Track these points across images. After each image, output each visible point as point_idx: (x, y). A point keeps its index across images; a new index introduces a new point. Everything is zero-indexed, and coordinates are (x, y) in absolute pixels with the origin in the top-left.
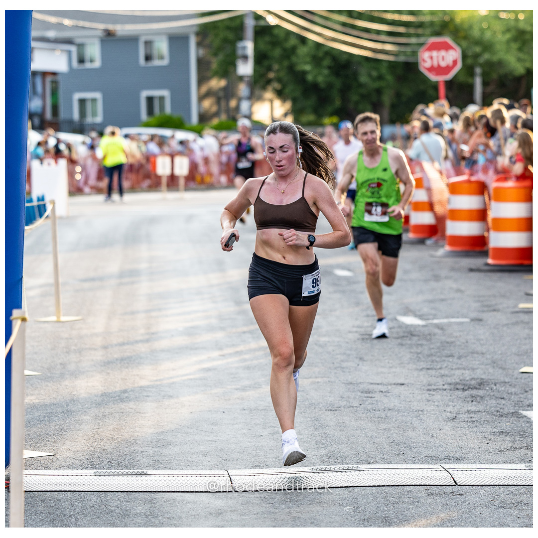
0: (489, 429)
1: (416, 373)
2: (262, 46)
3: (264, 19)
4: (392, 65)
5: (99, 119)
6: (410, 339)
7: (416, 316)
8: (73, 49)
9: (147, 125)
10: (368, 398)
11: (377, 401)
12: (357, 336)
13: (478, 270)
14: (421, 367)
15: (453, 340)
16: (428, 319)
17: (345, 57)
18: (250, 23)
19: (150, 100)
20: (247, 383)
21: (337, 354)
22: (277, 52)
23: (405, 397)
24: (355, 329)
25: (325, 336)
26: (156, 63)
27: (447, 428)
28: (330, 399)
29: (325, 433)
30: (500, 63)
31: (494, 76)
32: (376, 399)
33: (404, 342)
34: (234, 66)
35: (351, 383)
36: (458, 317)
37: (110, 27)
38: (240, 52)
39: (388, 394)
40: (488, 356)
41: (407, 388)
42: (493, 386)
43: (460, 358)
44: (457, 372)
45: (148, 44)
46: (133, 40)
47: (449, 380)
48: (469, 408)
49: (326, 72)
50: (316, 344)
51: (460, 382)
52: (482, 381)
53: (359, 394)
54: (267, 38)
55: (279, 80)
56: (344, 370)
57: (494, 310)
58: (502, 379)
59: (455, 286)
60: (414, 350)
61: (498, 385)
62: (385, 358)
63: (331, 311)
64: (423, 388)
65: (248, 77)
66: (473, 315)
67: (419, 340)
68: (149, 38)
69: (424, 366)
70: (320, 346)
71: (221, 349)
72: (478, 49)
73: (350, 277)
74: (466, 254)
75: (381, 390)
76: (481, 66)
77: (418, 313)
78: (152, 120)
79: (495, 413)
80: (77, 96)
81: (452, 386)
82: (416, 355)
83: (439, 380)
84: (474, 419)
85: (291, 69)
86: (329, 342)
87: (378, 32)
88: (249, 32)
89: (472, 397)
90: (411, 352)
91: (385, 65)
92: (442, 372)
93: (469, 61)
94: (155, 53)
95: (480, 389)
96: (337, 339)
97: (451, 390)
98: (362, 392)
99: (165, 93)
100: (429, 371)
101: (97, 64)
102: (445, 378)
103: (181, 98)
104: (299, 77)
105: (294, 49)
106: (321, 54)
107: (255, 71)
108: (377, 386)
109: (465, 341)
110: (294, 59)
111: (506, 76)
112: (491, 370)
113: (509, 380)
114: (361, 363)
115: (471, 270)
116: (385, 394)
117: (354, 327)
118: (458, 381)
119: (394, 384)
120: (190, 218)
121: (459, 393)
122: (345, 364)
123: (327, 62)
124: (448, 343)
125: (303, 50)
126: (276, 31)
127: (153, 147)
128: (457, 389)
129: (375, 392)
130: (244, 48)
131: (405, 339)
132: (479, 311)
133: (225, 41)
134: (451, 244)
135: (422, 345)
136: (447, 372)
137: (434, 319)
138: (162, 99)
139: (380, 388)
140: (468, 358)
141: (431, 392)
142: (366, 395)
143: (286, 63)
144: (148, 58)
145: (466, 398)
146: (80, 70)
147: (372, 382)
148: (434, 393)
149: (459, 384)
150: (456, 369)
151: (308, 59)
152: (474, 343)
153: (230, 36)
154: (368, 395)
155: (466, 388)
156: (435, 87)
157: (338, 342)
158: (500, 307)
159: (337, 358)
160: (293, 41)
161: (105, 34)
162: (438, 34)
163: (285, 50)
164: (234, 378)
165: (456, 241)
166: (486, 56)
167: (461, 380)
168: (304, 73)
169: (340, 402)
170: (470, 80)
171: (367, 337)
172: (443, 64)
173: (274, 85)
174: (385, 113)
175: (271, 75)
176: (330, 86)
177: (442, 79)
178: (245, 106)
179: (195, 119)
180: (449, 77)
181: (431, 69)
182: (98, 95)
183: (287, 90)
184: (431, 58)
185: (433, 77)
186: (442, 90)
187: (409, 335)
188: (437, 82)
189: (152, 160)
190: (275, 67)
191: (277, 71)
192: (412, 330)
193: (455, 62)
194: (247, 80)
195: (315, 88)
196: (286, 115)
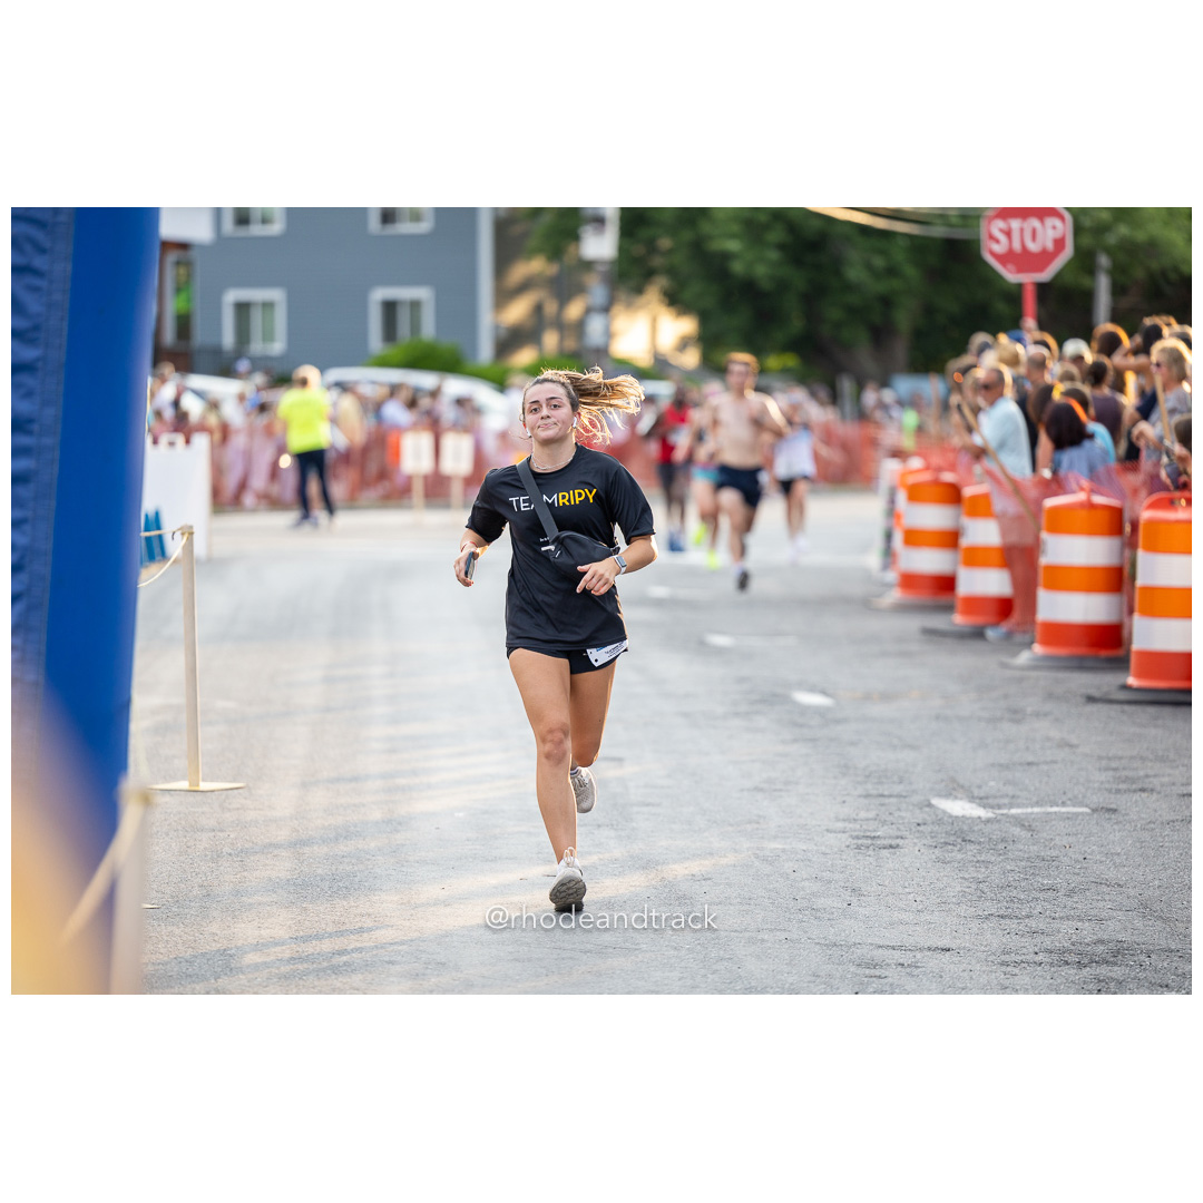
1: (975, 925)
4: (918, 246)
5: (278, 347)
6: (960, 851)
7: (972, 799)
9: (384, 363)
10: (871, 979)
11: (891, 985)
12: (845, 839)
13: (1106, 701)
14: (986, 913)
15: (1054, 854)
16: (999, 807)
17: (816, 223)
19: (390, 308)
21: (803, 880)
23: (952, 977)
24: (840, 825)
25: (775, 837)
26: (405, 228)
28: (790, 980)
30: (1153, 246)
31: (1139, 273)
32: (890, 980)
33: (948, 856)
34: (575, 237)
35: (835, 944)
36: (1064, 804)
39: (916, 972)
40: (1132, 892)
41: (956, 959)
42: (1143, 957)
43: (1071, 893)
44: (1067, 927)
47: (1048, 942)
49: (774, 255)
50: (757, 856)
51: (1073, 948)
52: (1119, 945)
53: (853, 969)
55: (671, 272)
56: (819, 914)
57: (1143, 790)
58: (1163, 944)
59: (1055, 734)
60: (971, 873)
61: (1153, 956)
62: (907, 890)
63: (787, 783)
64: (990, 959)
65: (605, 263)
66: (1097, 799)
67: (980, 852)
69: (993, 911)
70: (765, 860)
73: (828, 709)
74: (1080, 664)
75: (901, 961)
76: (1109, 251)
77: (976, 792)
78: (393, 352)
80: (232, 296)
81: (1055, 957)
82: (974, 886)
83: (1026, 941)
85: (698, 249)
86: (784, 851)
89: (1100, 981)
90: (963, 878)
91: (901, 242)
92: (1033, 924)
93: (1087, 241)
95: (1115, 964)
96: (804, 846)
97: (1052, 964)
98: (859, 965)
99: (422, 293)
100: (1003, 921)
101: (278, 227)
102: (1039, 939)
103: (459, 308)
104: (714, 267)
106: (763, 218)
107: (621, 249)
108: (891, 951)
109: (1079, 859)
110: (704, 226)
111: (1164, 273)
112: (1138, 923)
113: (1179, 946)
114: (854, 901)
115: (1091, 699)
116: (908, 970)
117: (838, 820)
118: (1067, 945)
119: (929, 949)
121: (1071, 971)
122: (820, 902)
123: (774, 235)
124: (1042, 860)
127: (395, 412)
128: (1067, 963)
129: (888, 965)
131: (950, 847)
132: (1110, 791)
134: (1046, 642)
135: (986, 863)
136: (1042, 926)
137: (1011, 806)
138: (415, 305)
139: (898, 956)
140: (1087, 894)
141: (1009, 969)
142: (867, 971)
143: (687, 235)
144: (388, 217)
145: (1085, 983)
146: (238, 237)
147: (882, 942)
148: (1016, 971)
149: (1070, 952)
150: (1061, 918)
151: (735, 228)
152: (1100, 863)
154: (873, 972)
155: (1086, 961)
156: (1014, 296)
157: (804, 852)
158: (1156, 782)
159: (803, 888)
165: (1057, 633)
166: (1123, 230)
167: (1073, 944)
168: (726, 257)
169: (812, 985)
170: (1085, 281)
171: (869, 842)
172: (1033, 247)
173: (661, 282)
174: (900, 349)
175: (657, 261)
176: (782, 286)
177: (1028, 279)
178: (595, 326)
179: (485, 352)
180: (1045, 276)
181: (1008, 258)
182: (276, 295)
183: (687, 295)
184: (1008, 234)
185: (1011, 276)
186: (1030, 303)
187: (959, 840)
188: (1020, 286)
189: (391, 439)
190: (665, 243)
191: (670, 252)
192: (965, 828)
193: (1059, 244)
194: (601, 268)
195: (748, 290)
196: (683, 345)
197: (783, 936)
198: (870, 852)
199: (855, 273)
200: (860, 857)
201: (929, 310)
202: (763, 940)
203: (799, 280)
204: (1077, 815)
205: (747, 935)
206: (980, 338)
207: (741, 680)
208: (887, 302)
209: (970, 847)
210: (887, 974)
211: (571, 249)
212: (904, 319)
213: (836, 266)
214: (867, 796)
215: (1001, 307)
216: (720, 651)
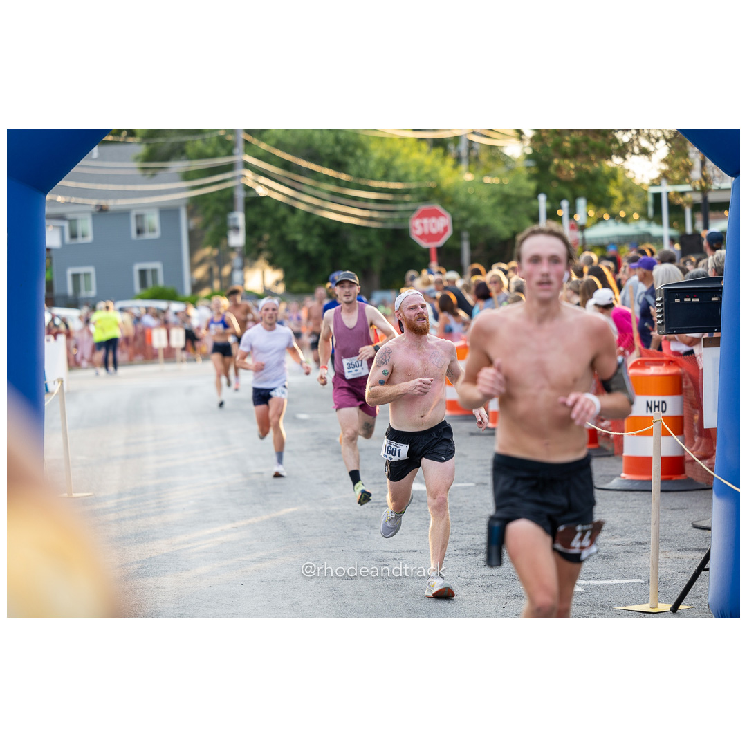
0: (503, 592)
2: (253, 217)
3: (254, 190)
4: (381, 233)
5: (93, 293)
6: (418, 506)
8: (66, 225)
9: (143, 298)
13: (479, 434)
15: (460, 505)
17: (334, 225)
18: (240, 195)
19: (143, 273)
20: (261, 554)
21: (348, 523)
22: (268, 222)
23: (418, 563)
25: (334, 505)
26: (148, 236)
27: (463, 593)
29: (344, 603)
30: (487, 228)
31: (481, 240)
34: (226, 236)
35: (365, 552)
36: (463, 482)
37: (103, 202)
38: (231, 224)
39: (402, 561)
41: (420, 555)
43: (469, 522)
44: (467, 537)
45: (139, 217)
46: (124, 214)
47: (460, 545)
48: (483, 573)
49: (316, 240)
50: (326, 513)
53: (374, 562)
54: (257, 209)
55: (270, 249)
56: (357, 538)
65: (240, 248)
66: (478, 479)
68: (140, 212)
70: (330, 515)
71: (233, 521)
72: (464, 214)
76: (469, 230)
78: (144, 292)
79: (508, 577)
80: (70, 271)
81: (464, 552)
84: (488, 584)
85: (282, 238)
86: (339, 510)
87: (367, 200)
88: (240, 204)
91: (374, 231)
93: (457, 226)
94: (146, 226)
96: (348, 508)
97: (463, 555)
98: (376, 560)
99: (157, 265)
101: (90, 239)
102: (456, 544)
103: (174, 270)
104: (291, 247)
105: (284, 219)
106: (310, 223)
107: (247, 241)
108: (390, 553)
109: (472, 506)
110: (284, 229)
114: (372, 531)
115: (472, 434)
116: (398, 561)
118: (469, 546)
119: (407, 551)
120: (189, 390)
121: (472, 558)
122: (356, 532)
123: (317, 231)
124: (455, 508)
125: (293, 221)
126: (265, 202)
127: (148, 320)
128: (469, 554)
129: (389, 559)
130: (235, 219)
132: (483, 475)
133: (216, 212)
136: (457, 538)
138: (154, 271)
139: (393, 555)
140: (477, 522)
142: (380, 563)
143: (277, 233)
144: (139, 231)
145: (478, 562)
146: (72, 245)
147: (385, 550)
149: (471, 549)
150: (466, 534)
151: (298, 229)
152: (482, 508)
153: (222, 208)
154: (383, 563)
155: (478, 553)
156: (426, 253)
157: (348, 510)
159: (349, 527)
160: (283, 211)
161: (98, 209)
162: (424, 200)
163: (275, 220)
164: (250, 549)
166: (473, 221)
167: (472, 545)
168: (295, 242)
170: (457, 245)
171: (376, 504)
172: (434, 231)
173: (266, 254)
174: (376, 280)
175: (262, 245)
176: (321, 254)
177: (433, 245)
178: (237, 276)
179: (187, 290)
180: (440, 243)
181: (422, 236)
182: (91, 270)
183: (279, 259)
184: (422, 225)
185: (424, 244)
186: (433, 255)
187: (417, 501)
188: (428, 250)
189: (148, 332)
190: (266, 237)
191: (269, 241)
192: (419, 495)
193: (445, 229)
194: (238, 250)
195: (306, 256)
196: (277, 283)
197: (340, 549)
198: (378, 509)
199: (353, 246)
200: (373, 511)
201: (387, 261)
202: (332, 551)
203: (328, 251)
204: (469, 487)
205: (325, 549)
206: (411, 273)
207: (314, 434)
208: (368, 258)
209: (423, 504)
210: (389, 563)
211: (224, 242)
212: (377, 265)
213: (345, 243)
214: (374, 483)
215: (420, 258)
216: (303, 422)
